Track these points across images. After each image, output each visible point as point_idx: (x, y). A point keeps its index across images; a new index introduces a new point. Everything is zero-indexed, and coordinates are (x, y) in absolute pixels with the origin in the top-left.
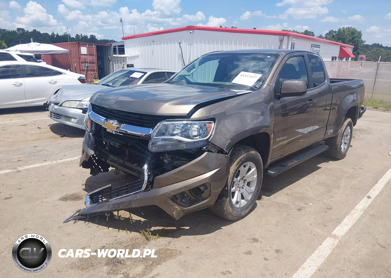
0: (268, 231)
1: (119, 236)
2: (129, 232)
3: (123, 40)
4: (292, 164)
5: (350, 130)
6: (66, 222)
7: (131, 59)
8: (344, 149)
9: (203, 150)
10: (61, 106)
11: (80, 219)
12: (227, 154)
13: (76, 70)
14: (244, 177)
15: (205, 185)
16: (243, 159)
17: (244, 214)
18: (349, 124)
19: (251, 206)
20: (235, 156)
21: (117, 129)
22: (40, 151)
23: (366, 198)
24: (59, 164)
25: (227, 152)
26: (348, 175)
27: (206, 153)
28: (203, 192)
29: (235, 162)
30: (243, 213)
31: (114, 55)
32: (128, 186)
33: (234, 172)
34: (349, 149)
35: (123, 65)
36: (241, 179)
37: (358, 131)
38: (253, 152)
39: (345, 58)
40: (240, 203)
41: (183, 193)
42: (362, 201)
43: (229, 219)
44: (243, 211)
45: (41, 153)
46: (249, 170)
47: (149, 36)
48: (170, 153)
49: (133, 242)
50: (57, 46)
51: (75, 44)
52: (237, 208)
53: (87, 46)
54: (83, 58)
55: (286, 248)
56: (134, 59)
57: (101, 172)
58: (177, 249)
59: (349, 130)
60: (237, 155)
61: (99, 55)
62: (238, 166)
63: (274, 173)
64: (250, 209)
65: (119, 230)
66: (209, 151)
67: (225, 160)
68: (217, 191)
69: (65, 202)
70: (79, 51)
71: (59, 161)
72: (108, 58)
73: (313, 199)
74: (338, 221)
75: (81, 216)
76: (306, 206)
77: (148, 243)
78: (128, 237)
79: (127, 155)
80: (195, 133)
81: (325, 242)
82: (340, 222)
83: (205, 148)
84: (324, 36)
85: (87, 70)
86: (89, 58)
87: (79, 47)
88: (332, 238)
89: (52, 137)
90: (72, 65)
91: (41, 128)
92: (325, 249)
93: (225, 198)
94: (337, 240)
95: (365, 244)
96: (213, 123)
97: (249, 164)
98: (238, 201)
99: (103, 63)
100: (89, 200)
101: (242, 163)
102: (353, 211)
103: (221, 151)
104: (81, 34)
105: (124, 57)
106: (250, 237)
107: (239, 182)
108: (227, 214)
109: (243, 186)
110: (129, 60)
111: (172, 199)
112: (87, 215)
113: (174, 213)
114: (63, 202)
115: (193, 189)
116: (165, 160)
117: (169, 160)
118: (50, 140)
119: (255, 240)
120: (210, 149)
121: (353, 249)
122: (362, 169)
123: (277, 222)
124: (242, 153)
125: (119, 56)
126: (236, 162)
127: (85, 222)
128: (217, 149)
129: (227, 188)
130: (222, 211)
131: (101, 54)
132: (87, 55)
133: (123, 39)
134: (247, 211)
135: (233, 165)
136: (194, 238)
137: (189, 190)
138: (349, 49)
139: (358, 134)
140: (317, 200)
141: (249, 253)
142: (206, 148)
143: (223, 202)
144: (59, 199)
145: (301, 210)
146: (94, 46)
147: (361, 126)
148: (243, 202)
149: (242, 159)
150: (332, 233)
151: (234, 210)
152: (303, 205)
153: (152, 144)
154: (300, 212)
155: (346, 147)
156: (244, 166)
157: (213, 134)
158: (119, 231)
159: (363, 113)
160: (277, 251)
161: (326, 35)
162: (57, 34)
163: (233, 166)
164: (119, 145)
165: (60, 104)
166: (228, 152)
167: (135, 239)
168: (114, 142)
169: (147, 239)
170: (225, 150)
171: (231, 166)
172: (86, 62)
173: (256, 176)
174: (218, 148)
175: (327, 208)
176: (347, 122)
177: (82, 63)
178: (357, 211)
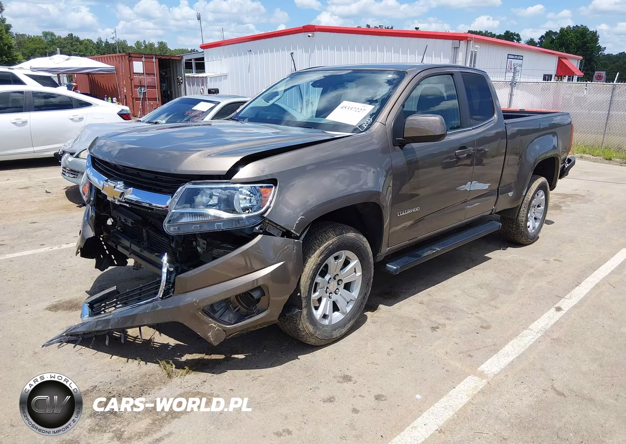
0: (372, 363)
1: (124, 370)
2: (142, 363)
3: (202, 50)
4: (429, 253)
5: (544, 197)
6: (47, 345)
7: (216, 81)
8: (534, 228)
9: (254, 231)
10: (77, 157)
11: (68, 342)
12: (298, 238)
13: (126, 99)
14: (337, 275)
15: (260, 288)
16: (330, 247)
17: (338, 335)
18: (542, 187)
19: (352, 322)
20: (318, 241)
21: (120, 197)
22: (39, 230)
23: (553, 310)
24: (62, 251)
25: (298, 235)
26: (532, 270)
27: (259, 237)
28: (258, 300)
29: (315, 251)
30: (336, 334)
31: (186, 74)
32: (141, 290)
33: (314, 267)
34: (543, 227)
35: (202, 90)
36: (332, 279)
37: (569, 198)
38: (352, 235)
39: (567, 76)
40: (329, 317)
41: (227, 301)
42: (546, 315)
43: (310, 343)
44: (335, 330)
45: (39, 233)
46: (347, 263)
47: (238, 43)
48: (206, 235)
49: (145, 380)
50: (96, 60)
51: (123, 57)
52: (324, 326)
53: (143, 59)
54: (137, 79)
55: (395, 393)
56: (220, 80)
57: (114, 265)
58: (213, 393)
59: (542, 196)
60: (320, 240)
61: (164, 74)
62: (321, 257)
63: (395, 268)
64: (349, 327)
65: (128, 360)
66: (265, 233)
67: (294, 247)
68: (279, 299)
69: (54, 312)
70: (131, 67)
71: (64, 246)
72: (178, 78)
73: (462, 310)
74: (495, 349)
75: (71, 336)
76: (447, 322)
77: (168, 383)
78: (139, 371)
79: (145, 238)
80: (244, 204)
81: (462, 383)
82: (496, 351)
83: (257, 228)
84: (537, 40)
85: (144, 99)
86: (147, 80)
87: (130, 61)
88: (476, 377)
89: (65, 208)
90: (120, 91)
91: (50, 193)
92: (460, 395)
93: (297, 310)
94: (485, 382)
95: (530, 389)
96: (274, 187)
97: (345, 254)
98: (327, 314)
99: (171, 88)
100: (87, 310)
101: (329, 253)
102: (525, 332)
103: (287, 234)
104: (144, 41)
105: (203, 77)
106: (340, 374)
107: (329, 283)
108: (305, 336)
109: (337, 290)
110: (211, 81)
111: (205, 312)
112: (78, 335)
113: (210, 334)
114: (51, 313)
115: (242, 294)
116: (198, 248)
117: (204, 248)
118: (60, 211)
119: (347, 378)
120: (269, 230)
121: (508, 396)
122: (559, 261)
123: (392, 349)
124: (330, 237)
125: (195, 76)
126: (318, 252)
127: (74, 347)
128: (280, 230)
129: (299, 294)
130: (297, 330)
131: (166, 73)
132: (144, 74)
133: (202, 47)
134: (344, 331)
135: (312, 256)
136: (247, 375)
137: (236, 296)
138: (574, 62)
139: (568, 203)
140: (468, 313)
141: (331, 400)
142: (261, 229)
143: (297, 315)
144: (45, 307)
145: (437, 330)
146: (154, 60)
147: (577, 190)
148: (337, 317)
149: (330, 245)
150: (478, 369)
151: (318, 329)
152: (442, 321)
153: (169, 221)
154: (435, 332)
155: (537, 224)
156: (336, 258)
157: (272, 205)
158: (127, 362)
159: (569, 168)
160: (378, 398)
161: (540, 39)
162: (106, 41)
163: (313, 258)
164: (131, 222)
165: (76, 154)
166: (301, 236)
167: (149, 375)
168: (125, 217)
169: (170, 376)
170: (292, 231)
171: (310, 257)
172: (141, 86)
173: (359, 273)
174: (282, 229)
175: (482, 327)
176: (538, 184)
177: (136, 87)
178: (532, 332)
